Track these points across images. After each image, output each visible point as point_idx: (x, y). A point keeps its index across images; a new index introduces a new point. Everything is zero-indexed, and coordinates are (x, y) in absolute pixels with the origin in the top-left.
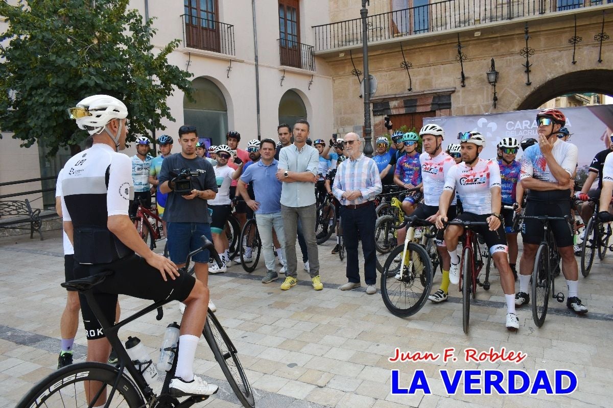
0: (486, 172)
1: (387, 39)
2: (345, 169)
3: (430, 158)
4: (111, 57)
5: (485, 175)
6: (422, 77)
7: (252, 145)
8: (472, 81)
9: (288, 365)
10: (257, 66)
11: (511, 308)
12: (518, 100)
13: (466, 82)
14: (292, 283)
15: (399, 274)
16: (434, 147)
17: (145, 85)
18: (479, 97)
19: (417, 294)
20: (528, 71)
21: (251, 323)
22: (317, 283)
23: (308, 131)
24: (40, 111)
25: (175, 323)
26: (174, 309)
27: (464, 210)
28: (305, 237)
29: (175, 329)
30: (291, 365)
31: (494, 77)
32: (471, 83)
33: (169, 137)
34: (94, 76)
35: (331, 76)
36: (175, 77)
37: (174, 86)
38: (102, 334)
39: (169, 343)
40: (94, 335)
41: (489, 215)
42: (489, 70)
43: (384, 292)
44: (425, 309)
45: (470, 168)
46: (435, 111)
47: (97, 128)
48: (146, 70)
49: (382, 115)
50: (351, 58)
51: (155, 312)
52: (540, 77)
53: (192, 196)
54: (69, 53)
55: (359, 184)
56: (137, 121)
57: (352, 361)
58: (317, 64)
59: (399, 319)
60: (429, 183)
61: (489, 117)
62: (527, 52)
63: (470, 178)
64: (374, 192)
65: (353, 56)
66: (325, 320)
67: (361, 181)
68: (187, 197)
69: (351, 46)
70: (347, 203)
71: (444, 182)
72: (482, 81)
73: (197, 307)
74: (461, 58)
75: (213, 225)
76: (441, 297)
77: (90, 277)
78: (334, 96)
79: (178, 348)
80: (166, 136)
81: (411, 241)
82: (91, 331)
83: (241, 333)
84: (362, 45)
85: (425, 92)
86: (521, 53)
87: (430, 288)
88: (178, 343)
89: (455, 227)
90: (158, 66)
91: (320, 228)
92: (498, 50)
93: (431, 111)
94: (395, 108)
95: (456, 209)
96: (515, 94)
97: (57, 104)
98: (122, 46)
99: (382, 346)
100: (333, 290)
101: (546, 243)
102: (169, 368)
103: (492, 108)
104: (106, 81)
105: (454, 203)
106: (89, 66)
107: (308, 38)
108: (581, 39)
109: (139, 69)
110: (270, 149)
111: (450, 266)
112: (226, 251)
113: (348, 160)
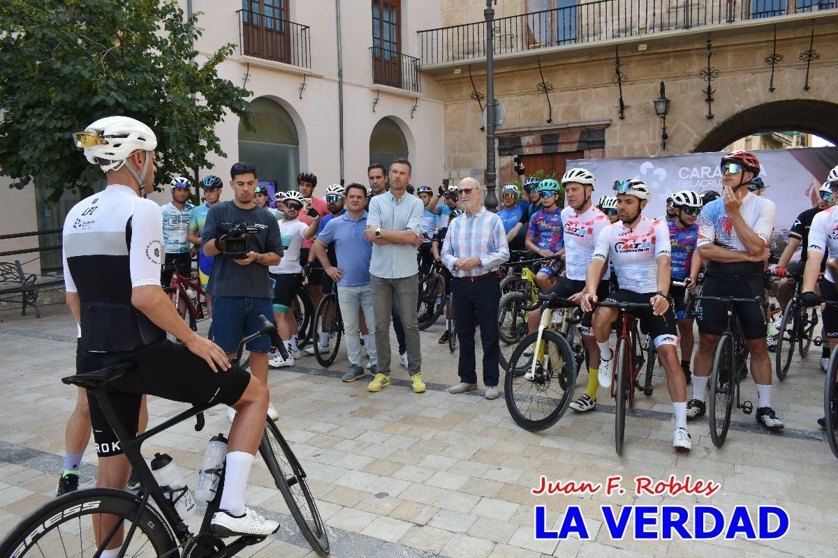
0: (651, 236)
1: (519, 51)
2: (458, 227)
3: (575, 214)
4: (140, 67)
5: (649, 240)
6: (565, 104)
7: (332, 192)
8: (633, 111)
9: (375, 496)
10: (340, 83)
11: (681, 421)
12: (695, 138)
13: (626, 113)
14: (384, 382)
15: (530, 372)
16: (581, 199)
17: (185, 105)
18: (643, 133)
19: (554, 400)
20: (709, 100)
21: (327, 437)
22: (418, 383)
23: (410, 174)
24: (38, 139)
25: (221, 435)
26: (220, 416)
27: (620, 287)
28: (402, 320)
29: (220, 443)
30: (381, 495)
31: (664, 107)
32: (632, 115)
33: (217, 179)
34: (115, 92)
35: (442, 99)
36: (227, 96)
37: (225, 109)
38: (119, 449)
39: (212, 462)
40: (108, 451)
41: (653, 294)
42: (657, 97)
43: (509, 396)
44: (564, 421)
45: (628, 230)
46: (582, 152)
47: (114, 162)
48: (187, 85)
49: (511, 155)
50: (471, 76)
51: (193, 420)
52: (725, 109)
53: (248, 261)
54: (80, 59)
55: (478, 248)
56: (171, 156)
57: (463, 491)
58: (423, 83)
59: (528, 433)
60: (573, 249)
61: (655, 161)
62: (709, 74)
63: (629, 243)
64: (498, 260)
65: (473, 73)
66: (428, 434)
67: (480, 244)
68: (240, 262)
69: (470, 59)
70: (461, 274)
71: (593, 248)
72: (647, 111)
73: (252, 414)
74: (619, 79)
75: (276, 301)
76: (587, 405)
77: (102, 370)
78: (446, 127)
79: (224, 470)
80: (213, 177)
81: (547, 328)
82: (103, 445)
83: (312, 450)
84: (485, 58)
85: (570, 126)
86: (701, 75)
87: (572, 392)
88: (225, 463)
89: (607, 310)
90: (204, 80)
91: (423, 307)
92: (669, 70)
93: (578, 151)
94: (529, 146)
95: (609, 285)
96: (691, 131)
97: (61, 130)
98: (155, 52)
99: (505, 470)
100: (440, 393)
101: (730, 333)
102: (211, 497)
103: (660, 148)
104: (131, 99)
105: (607, 277)
106: (108, 78)
107: (411, 47)
108: (782, 57)
109: (177, 83)
110: (358, 197)
111: (600, 362)
112: (294, 336)
113: (464, 216)
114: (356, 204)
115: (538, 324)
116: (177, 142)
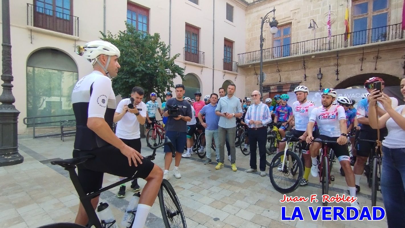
0: (336, 112)
1: (270, 59)
2: (251, 109)
3: (300, 104)
5: (335, 114)
6: (286, 76)
8: (309, 78)
10: (213, 70)
13: (307, 78)
14: (221, 166)
16: (303, 98)
17: (163, 72)
18: (313, 85)
20: (337, 74)
21: (197, 187)
22: (234, 167)
24: (119, 81)
27: (321, 134)
28: (229, 143)
30: (216, 219)
31: (321, 76)
34: (142, 66)
35: (245, 75)
36: (177, 70)
37: (176, 74)
42: (318, 73)
43: (271, 175)
45: (326, 110)
48: (164, 65)
49: (267, 92)
50: (254, 68)
52: (344, 76)
53: (179, 118)
54: (132, 57)
56: (160, 88)
57: (253, 221)
58: (239, 69)
63: (325, 116)
64: (267, 122)
67: (260, 115)
68: (176, 119)
69: (254, 62)
70: (252, 127)
71: (308, 118)
72: (314, 78)
75: (188, 134)
76: (304, 183)
78: (246, 84)
81: (288, 150)
83: (191, 193)
84: (260, 61)
85: (287, 83)
86: (334, 65)
89: (317, 143)
90: (169, 64)
91: (237, 139)
92: (322, 64)
94: (273, 89)
96: (330, 84)
97: (126, 78)
99: (272, 212)
100: (242, 172)
101: (377, 157)
102: (129, 225)
106: (140, 63)
107: (236, 59)
108: (365, 59)
109: (161, 65)
110: (215, 98)
111: (312, 166)
112: (192, 147)
113: (254, 105)
114: (214, 101)
115: (284, 148)
116: (160, 82)
